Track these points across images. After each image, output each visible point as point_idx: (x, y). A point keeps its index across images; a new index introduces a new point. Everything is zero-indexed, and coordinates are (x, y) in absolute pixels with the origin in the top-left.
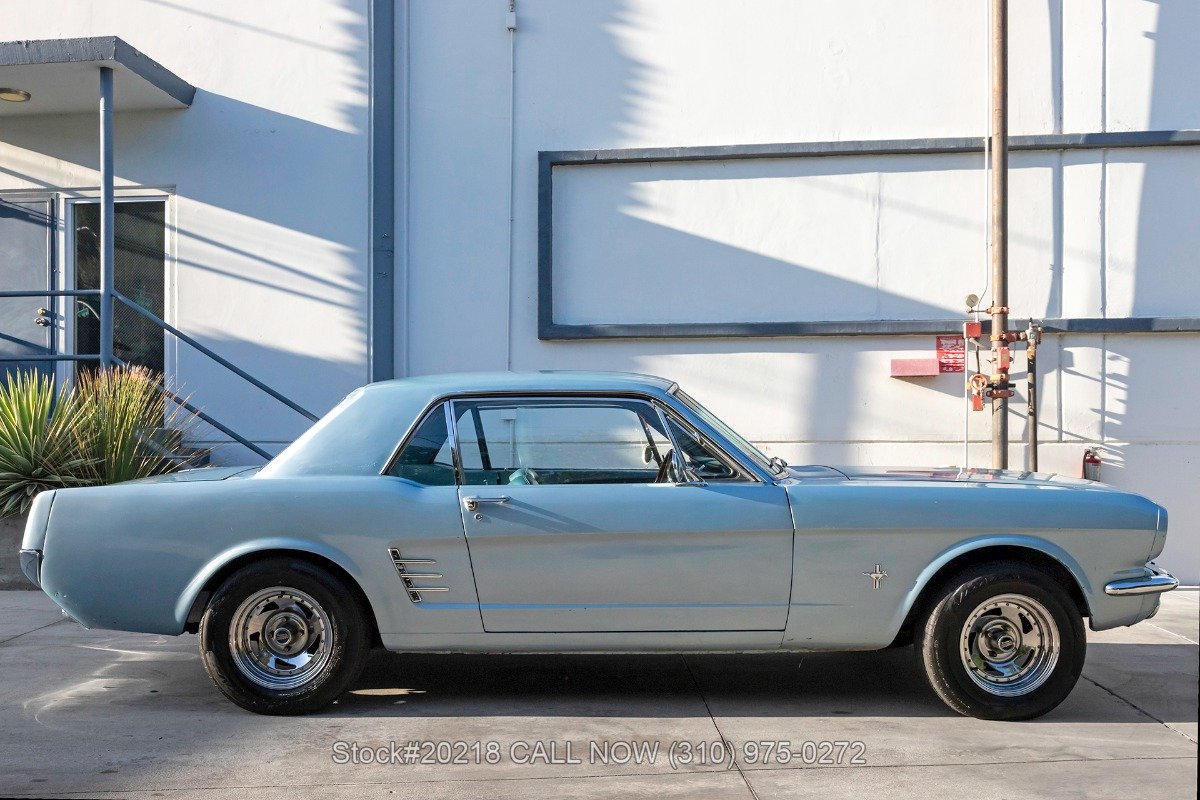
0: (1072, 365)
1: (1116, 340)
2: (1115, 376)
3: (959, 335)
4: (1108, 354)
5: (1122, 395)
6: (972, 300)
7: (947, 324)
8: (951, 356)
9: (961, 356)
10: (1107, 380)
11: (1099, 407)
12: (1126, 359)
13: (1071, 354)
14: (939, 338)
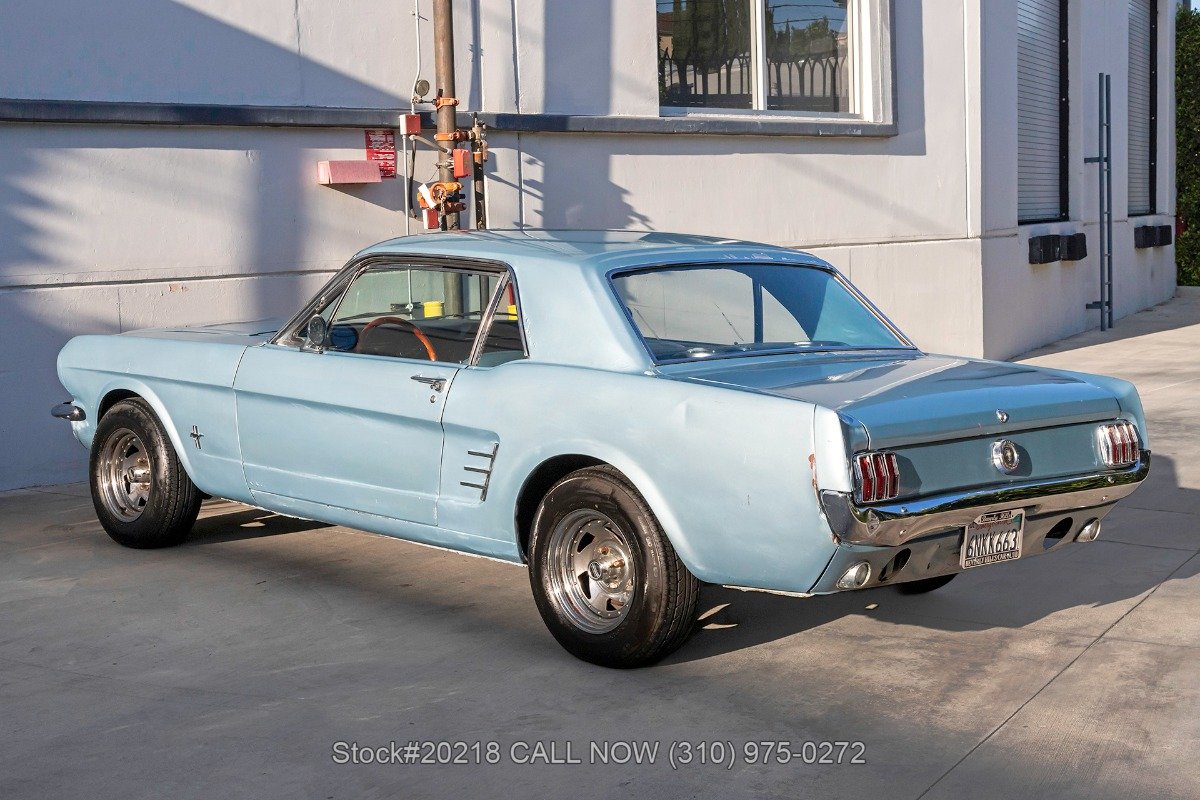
0: (495, 170)
1: (529, 140)
2: (532, 183)
3: (393, 130)
4: (525, 156)
5: (538, 204)
6: (423, 87)
7: (381, 114)
8: (381, 156)
9: (391, 157)
10: (524, 186)
11: (518, 221)
12: (540, 163)
13: (493, 155)
14: (367, 133)
